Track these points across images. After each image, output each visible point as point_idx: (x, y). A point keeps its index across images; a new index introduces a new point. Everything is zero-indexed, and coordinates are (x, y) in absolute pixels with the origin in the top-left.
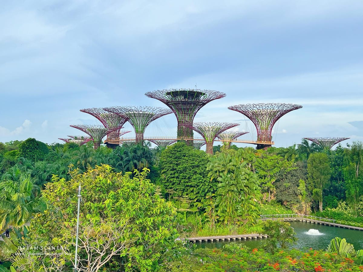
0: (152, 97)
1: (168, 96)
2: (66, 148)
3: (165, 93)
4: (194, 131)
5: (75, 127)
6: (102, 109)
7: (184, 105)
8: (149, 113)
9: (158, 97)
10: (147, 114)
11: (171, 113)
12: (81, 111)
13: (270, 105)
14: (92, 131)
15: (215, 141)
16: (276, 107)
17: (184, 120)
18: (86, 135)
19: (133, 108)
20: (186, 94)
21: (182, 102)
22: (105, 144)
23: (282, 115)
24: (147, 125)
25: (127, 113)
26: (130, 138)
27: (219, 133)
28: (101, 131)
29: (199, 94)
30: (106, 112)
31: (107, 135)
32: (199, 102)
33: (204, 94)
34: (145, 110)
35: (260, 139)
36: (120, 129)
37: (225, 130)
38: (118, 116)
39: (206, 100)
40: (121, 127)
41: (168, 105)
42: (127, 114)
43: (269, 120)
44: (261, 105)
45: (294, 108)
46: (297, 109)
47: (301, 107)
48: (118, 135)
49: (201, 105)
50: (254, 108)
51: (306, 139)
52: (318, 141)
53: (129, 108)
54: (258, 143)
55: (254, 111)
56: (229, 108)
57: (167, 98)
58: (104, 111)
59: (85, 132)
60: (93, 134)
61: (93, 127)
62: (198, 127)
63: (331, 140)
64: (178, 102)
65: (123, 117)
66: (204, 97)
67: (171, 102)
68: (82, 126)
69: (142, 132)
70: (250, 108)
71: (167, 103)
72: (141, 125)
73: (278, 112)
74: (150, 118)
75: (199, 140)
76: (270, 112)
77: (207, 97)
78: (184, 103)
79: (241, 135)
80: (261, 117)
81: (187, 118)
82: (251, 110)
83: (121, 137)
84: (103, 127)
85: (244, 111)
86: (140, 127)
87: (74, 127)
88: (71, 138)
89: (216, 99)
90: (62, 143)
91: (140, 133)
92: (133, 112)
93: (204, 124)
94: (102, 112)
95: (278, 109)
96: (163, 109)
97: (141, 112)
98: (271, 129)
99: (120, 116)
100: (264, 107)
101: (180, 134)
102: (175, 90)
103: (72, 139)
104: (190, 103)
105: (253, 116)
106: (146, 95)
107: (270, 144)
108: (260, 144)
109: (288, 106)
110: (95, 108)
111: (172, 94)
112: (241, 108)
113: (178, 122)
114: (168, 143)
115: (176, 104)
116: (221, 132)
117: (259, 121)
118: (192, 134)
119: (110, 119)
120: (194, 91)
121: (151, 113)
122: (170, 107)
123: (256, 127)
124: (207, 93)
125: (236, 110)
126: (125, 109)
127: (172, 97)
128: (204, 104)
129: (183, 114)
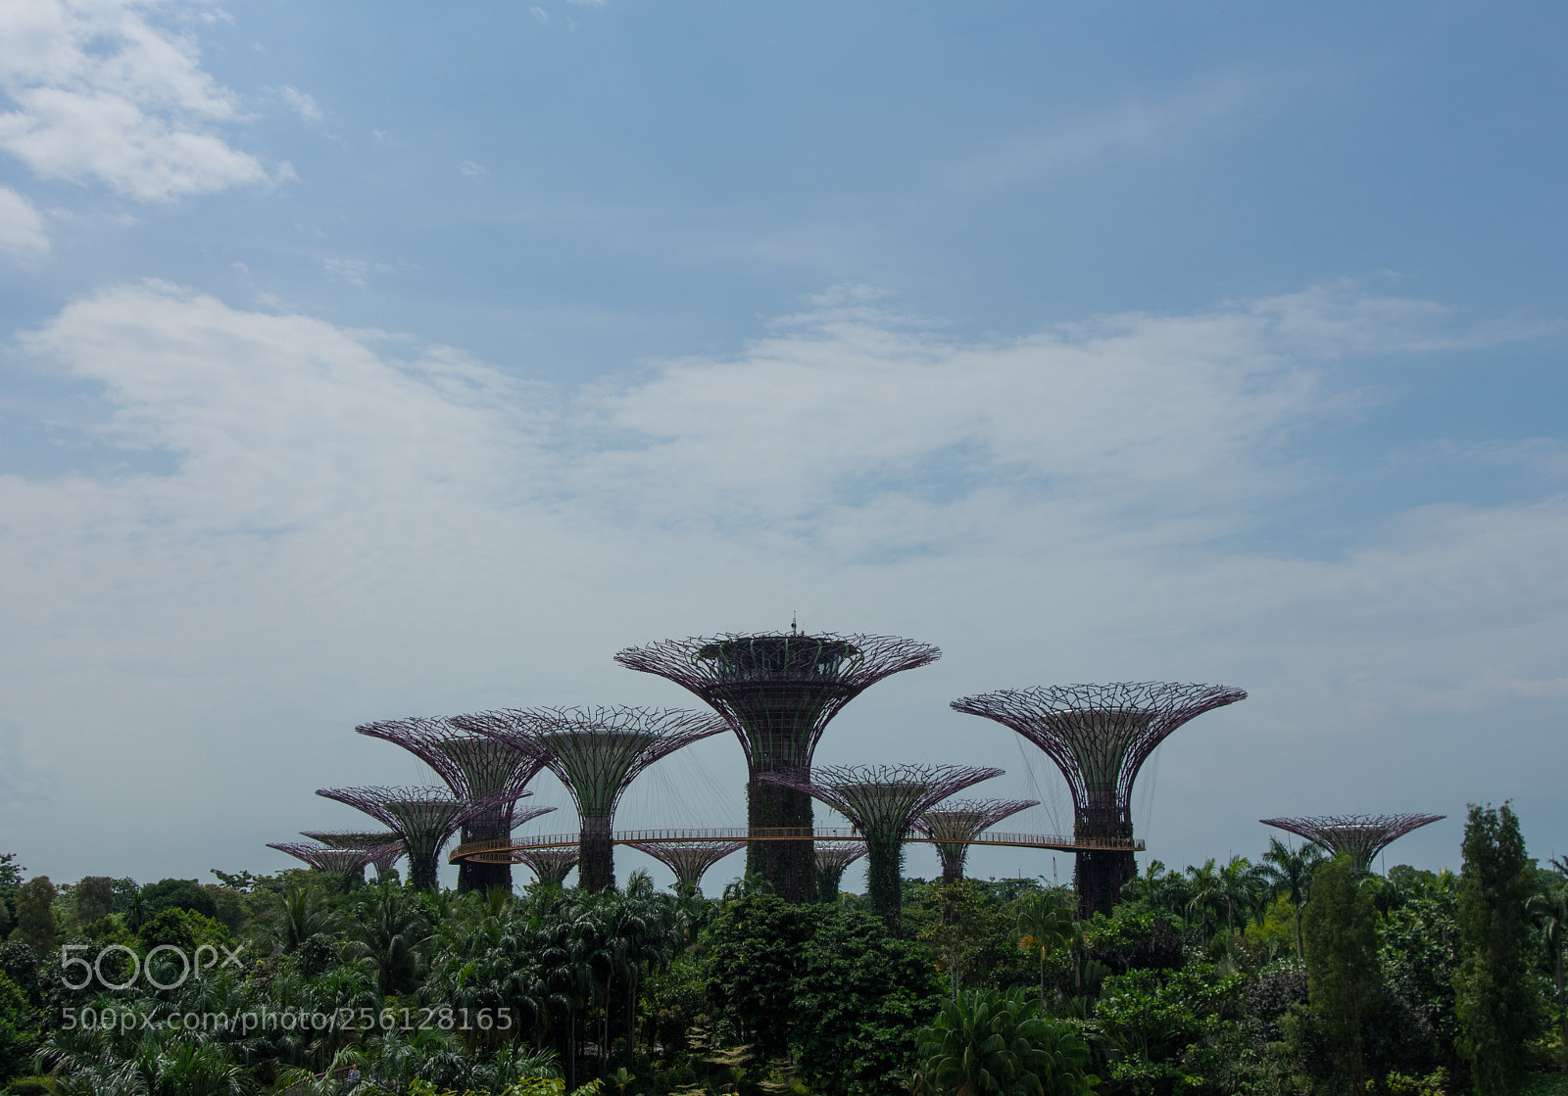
0: (643, 669)
1: (708, 661)
3: (695, 650)
5: (335, 797)
7: (773, 696)
8: (633, 732)
9: (668, 667)
10: (625, 736)
12: (360, 730)
13: (1120, 688)
14: (402, 809)
16: (1142, 697)
17: (773, 759)
19: (571, 716)
20: (782, 651)
21: (767, 683)
22: (453, 862)
23: (1168, 728)
24: (628, 781)
25: (545, 734)
27: (919, 810)
28: (440, 810)
29: (834, 650)
30: (461, 733)
32: (834, 683)
33: (853, 650)
34: (620, 720)
36: (514, 801)
37: (945, 794)
39: (862, 676)
40: (517, 793)
41: (707, 698)
42: (544, 740)
45: (1211, 701)
46: (1228, 703)
47: (1240, 696)
49: (842, 693)
50: (1058, 705)
52: (1319, 832)
53: (552, 712)
54: (1081, 847)
55: (1058, 713)
56: (955, 706)
59: (377, 814)
60: (409, 826)
61: (407, 797)
62: (833, 784)
63: (1371, 826)
64: (750, 685)
65: (526, 750)
66: (852, 662)
67: (719, 686)
68: (366, 792)
69: (607, 811)
70: (1042, 705)
71: (706, 692)
72: (601, 779)
73: (1152, 716)
74: (638, 751)
75: (838, 839)
77: (867, 660)
78: (771, 689)
79: (1010, 812)
81: (786, 752)
83: (514, 834)
84: (448, 796)
86: (599, 790)
87: (332, 797)
89: (899, 670)
91: (597, 813)
92: (567, 731)
93: (859, 772)
94: (445, 733)
95: (1153, 706)
96: (692, 713)
97: (603, 731)
98: (1130, 787)
100: (1098, 699)
102: (737, 635)
104: (797, 690)
105: (1054, 738)
106: (621, 660)
107: (1126, 848)
108: (1087, 851)
109: (1189, 692)
110: (417, 717)
111: (722, 654)
112: (1005, 705)
113: (752, 767)
114: (710, 853)
115: (742, 693)
116: (928, 805)
118: (808, 816)
119: (474, 760)
121: (641, 732)
122: (715, 705)
123: (1068, 779)
124: (863, 648)
125: (987, 714)
126: (537, 718)
127: (725, 665)
128: (854, 691)
129: (770, 735)
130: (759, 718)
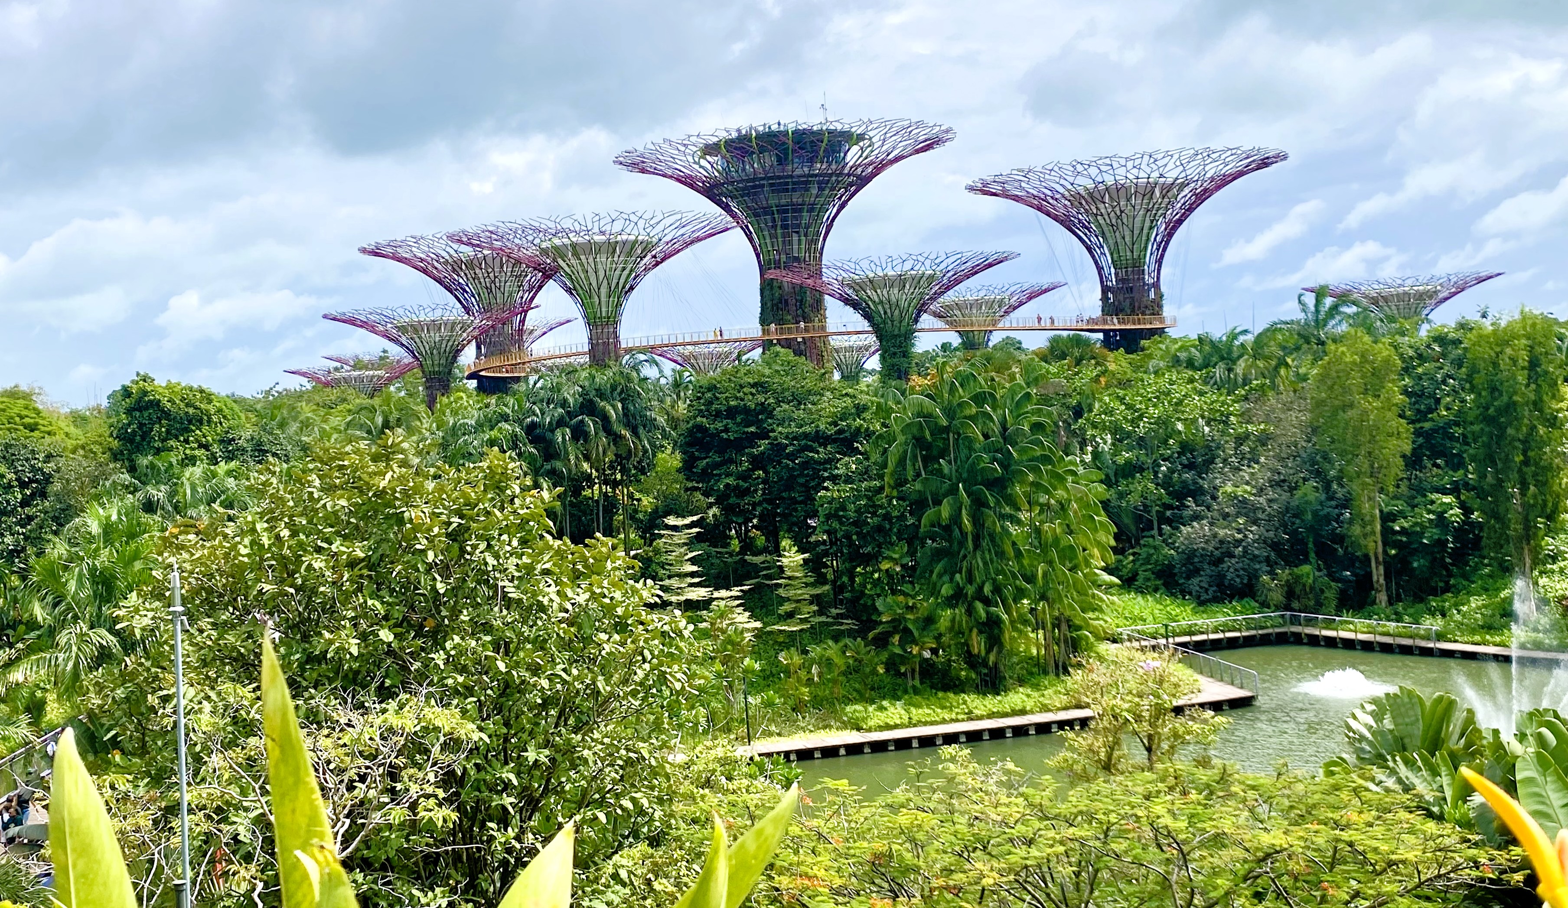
0: (643, 171)
1: (708, 157)
3: (695, 149)
4: (827, 299)
5: (344, 321)
7: (779, 191)
8: (632, 238)
9: (670, 167)
12: (364, 251)
13: (1146, 157)
14: (416, 328)
16: (1171, 165)
17: (783, 256)
18: (390, 350)
19: (567, 224)
20: (785, 144)
21: (771, 178)
22: (470, 378)
23: (1202, 197)
24: (632, 288)
26: (568, 348)
27: (933, 299)
28: (449, 327)
30: (464, 248)
32: (841, 174)
33: (861, 137)
34: (617, 227)
36: (526, 312)
37: (958, 282)
39: (870, 164)
40: (527, 307)
41: (711, 197)
42: (544, 252)
43: (1147, 224)
44: (1109, 161)
45: (1250, 164)
46: (1267, 165)
47: (1280, 157)
48: (520, 338)
49: (851, 184)
50: (1080, 180)
53: (549, 223)
54: (1107, 327)
55: (1081, 189)
56: (971, 189)
57: (708, 167)
58: (455, 246)
59: (386, 336)
61: (414, 316)
62: (840, 278)
63: (1422, 288)
64: (754, 180)
65: (530, 263)
66: (862, 148)
67: (722, 184)
69: (613, 320)
70: (1062, 182)
71: (709, 190)
74: (640, 257)
76: (1149, 188)
77: (876, 147)
78: (778, 184)
79: (1030, 298)
82: (1069, 190)
84: (455, 312)
85: (1033, 196)
86: (604, 299)
87: (338, 320)
88: (335, 364)
89: (911, 154)
91: (604, 322)
97: (602, 238)
98: (1160, 262)
99: (520, 260)
100: (1122, 171)
101: (770, 313)
102: (738, 130)
103: (343, 367)
106: (620, 163)
107: (1158, 326)
108: (1115, 331)
110: (418, 234)
111: (724, 151)
113: (762, 265)
114: (727, 355)
115: (746, 190)
116: (939, 293)
118: (821, 312)
119: (481, 275)
120: (815, 128)
124: (871, 134)
126: (535, 230)
127: (728, 162)
128: (863, 181)
129: (779, 231)
130: (766, 214)
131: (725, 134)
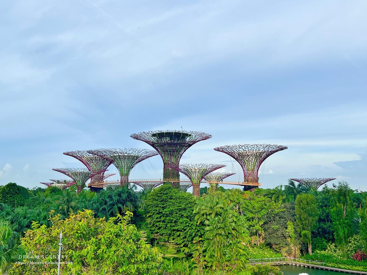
0: (137, 139)
1: (154, 137)
2: (48, 192)
3: (150, 135)
4: (180, 173)
5: (58, 171)
6: (86, 152)
8: (134, 155)
9: (144, 139)
10: (132, 156)
11: (157, 154)
12: (64, 154)
13: (256, 146)
14: (75, 174)
15: (202, 182)
16: (261, 148)
17: (170, 162)
18: (68, 179)
19: (118, 150)
20: (172, 135)
21: (168, 143)
22: (88, 187)
23: (268, 156)
24: (133, 167)
25: (112, 155)
26: (115, 181)
27: (205, 175)
28: (85, 174)
29: (185, 135)
30: (90, 155)
31: (90, 179)
32: (185, 143)
33: (190, 135)
34: (131, 152)
35: (246, 180)
36: (104, 172)
37: (212, 171)
38: (102, 158)
39: (192, 142)
40: (105, 170)
41: (153, 147)
42: (112, 157)
43: (255, 161)
44: (247, 146)
45: (279, 149)
46: (283, 150)
47: (286, 148)
48: (102, 178)
49: (187, 146)
50: (240, 150)
51: (292, 180)
52: (305, 182)
53: (113, 150)
54: (245, 185)
55: (240, 152)
56: (215, 149)
57: (153, 139)
58: (88, 154)
59: (68, 175)
60: (77, 178)
61: (76, 171)
62: (184, 168)
63: (317, 181)
64: (164, 143)
65: (107, 159)
66: (190, 138)
67: (156, 144)
68: (65, 169)
69: (127, 175)
70: (236, 150)
71: (153, 145)
72: (126, 167)
73: (264, 153)
74: (135, 160)
75: (186, 182)
76: (256, 153)
77: (193, 138)
78: (170, 145)
79: (228, 176)
80: (247, 158)
81: (173, 160)
82: (237, 151)
83: (105, 180)
84: (87, 170)
85: (230, 152)
86: (125, 170)
87: (56, 171)
88: (53, 182)
89: (201, 140)
90: (44, 187)
91: (125, 175)
92: (117, 155)
93: (190, 165)
94: (86, 155)
95: (264, 150)
96: (149, 150)
97: (127, 155)
98: (258, 170)
99: (104, 158)
100: (250, 148)
101: (166, 175)
102: (161, 131)
103: (55, 183)
104: (176, 145)
105: (239, 157)
106: (132, 137)
107: (257, 185)
108: (247, 186)
109: (273, 147)
110: (79, 150)
111: (157, 136)
112: (227, 149)
113: (164, 164)
114: (154, 185)
115: (162, 145)
116: (207, 173)
117: (245, 162)
118: (178, 176)
119: (94, 162)
120: (180, 132)
121: (136, 155)
122: (155, 148)
123: (243, 168)
124: (193, 135)
125: (223, 151)
126: (110, 151)
127: (158, 138)
128: (190, 146)
129: (169, 156)
130: (166, 151)
131: (158, 132)
